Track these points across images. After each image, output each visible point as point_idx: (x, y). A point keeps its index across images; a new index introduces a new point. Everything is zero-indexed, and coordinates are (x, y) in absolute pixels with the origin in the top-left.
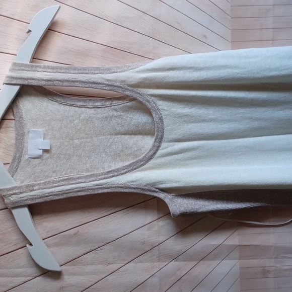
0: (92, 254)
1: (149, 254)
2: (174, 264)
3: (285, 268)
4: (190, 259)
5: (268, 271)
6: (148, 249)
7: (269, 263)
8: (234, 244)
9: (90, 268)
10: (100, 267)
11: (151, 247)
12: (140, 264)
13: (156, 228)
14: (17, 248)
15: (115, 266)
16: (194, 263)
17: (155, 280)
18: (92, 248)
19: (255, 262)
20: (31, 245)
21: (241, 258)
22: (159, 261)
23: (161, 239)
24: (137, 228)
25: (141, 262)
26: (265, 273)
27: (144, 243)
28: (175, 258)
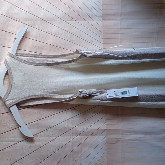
0: (44, 132)
1: (68, 133)
2: (78, 137)
3: (126, 139)
4: (85, 135)
5: (119, 141)
6: (67, 130)
7: (119, 137)
8: (104, 128)
9: (42, 138)
10: (47, 138)
11: (69, 130)
12: (64, 137)
13: (71, 122)
14: (12, 129)
15: (53, 138)
16: (87, 137)
17: (70, 144)
18: (44, 130)
19: (113, 137)
20: (20, 127)
21: (107, 135)
22: (72, 135)
23: (73, 126)
24: (63, 121)
25: (65, 136)
26: (117, 141)
27: (66, 128)
28: (79, 135)
